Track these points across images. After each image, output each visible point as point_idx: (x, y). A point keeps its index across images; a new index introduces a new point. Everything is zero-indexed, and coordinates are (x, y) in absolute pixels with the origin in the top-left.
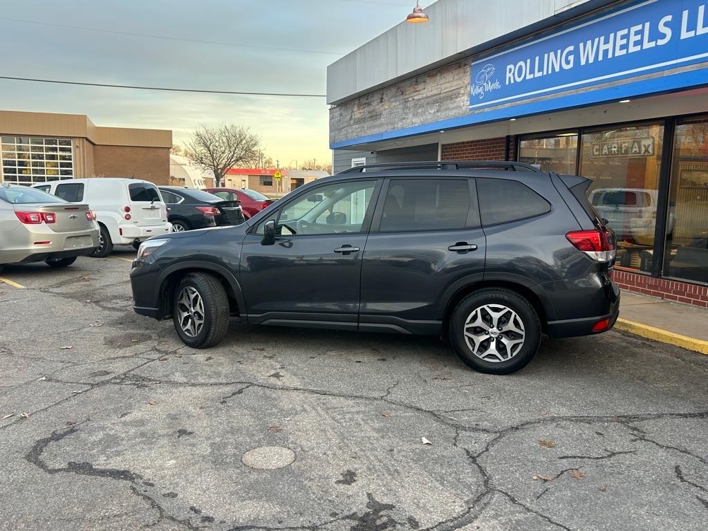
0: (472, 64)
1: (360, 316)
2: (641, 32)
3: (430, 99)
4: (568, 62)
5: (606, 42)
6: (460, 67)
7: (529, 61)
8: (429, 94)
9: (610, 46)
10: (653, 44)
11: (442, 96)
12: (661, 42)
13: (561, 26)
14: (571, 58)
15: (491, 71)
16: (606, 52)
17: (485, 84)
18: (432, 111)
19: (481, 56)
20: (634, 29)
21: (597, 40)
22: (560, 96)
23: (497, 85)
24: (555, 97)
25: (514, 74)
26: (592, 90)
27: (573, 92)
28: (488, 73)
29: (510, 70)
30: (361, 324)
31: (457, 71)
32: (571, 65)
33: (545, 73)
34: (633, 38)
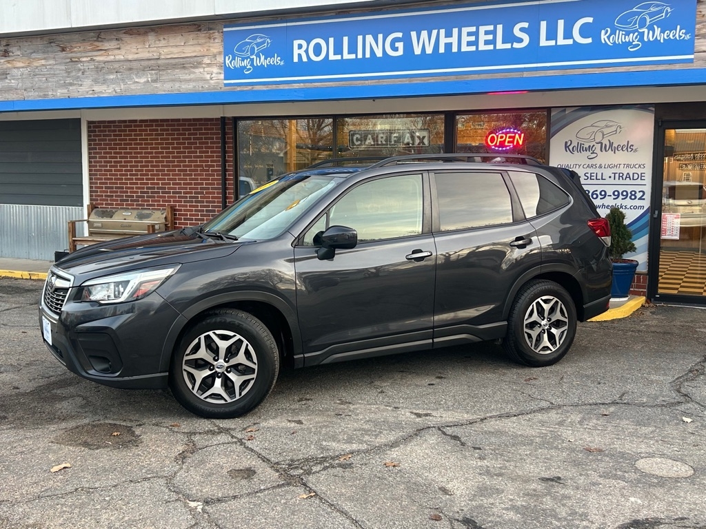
0: (225, 30)
1: (435, 330)
2: (494, 32)
3: (135, 65)
4: (396, 49)
5: (449, 35)
6: (200, 30)
7: (331, 40)
8: (130, 57)
9: (454, 40)
10: (508, 46)
11: (159, 62)
12: (516, 45)
13: (382, 9)
14: (400, 45)
15: (264, 42)
16: (448, 46)
17: (254, 57)
18: (142, 80)
19: (240, 22)
20: (482, 29)
21: (435, 32)
22: (385, 83)
23: (277, 60)
24: (377, 84)
25: (307, 51)
26: (432, 81)
27: (406, 81)
28: (258, 45)
29: (300, 47)
30: (436, 340)
31: (192, 35)
32: (400, 52)
33: (360, 56)
34: (483, 37)
